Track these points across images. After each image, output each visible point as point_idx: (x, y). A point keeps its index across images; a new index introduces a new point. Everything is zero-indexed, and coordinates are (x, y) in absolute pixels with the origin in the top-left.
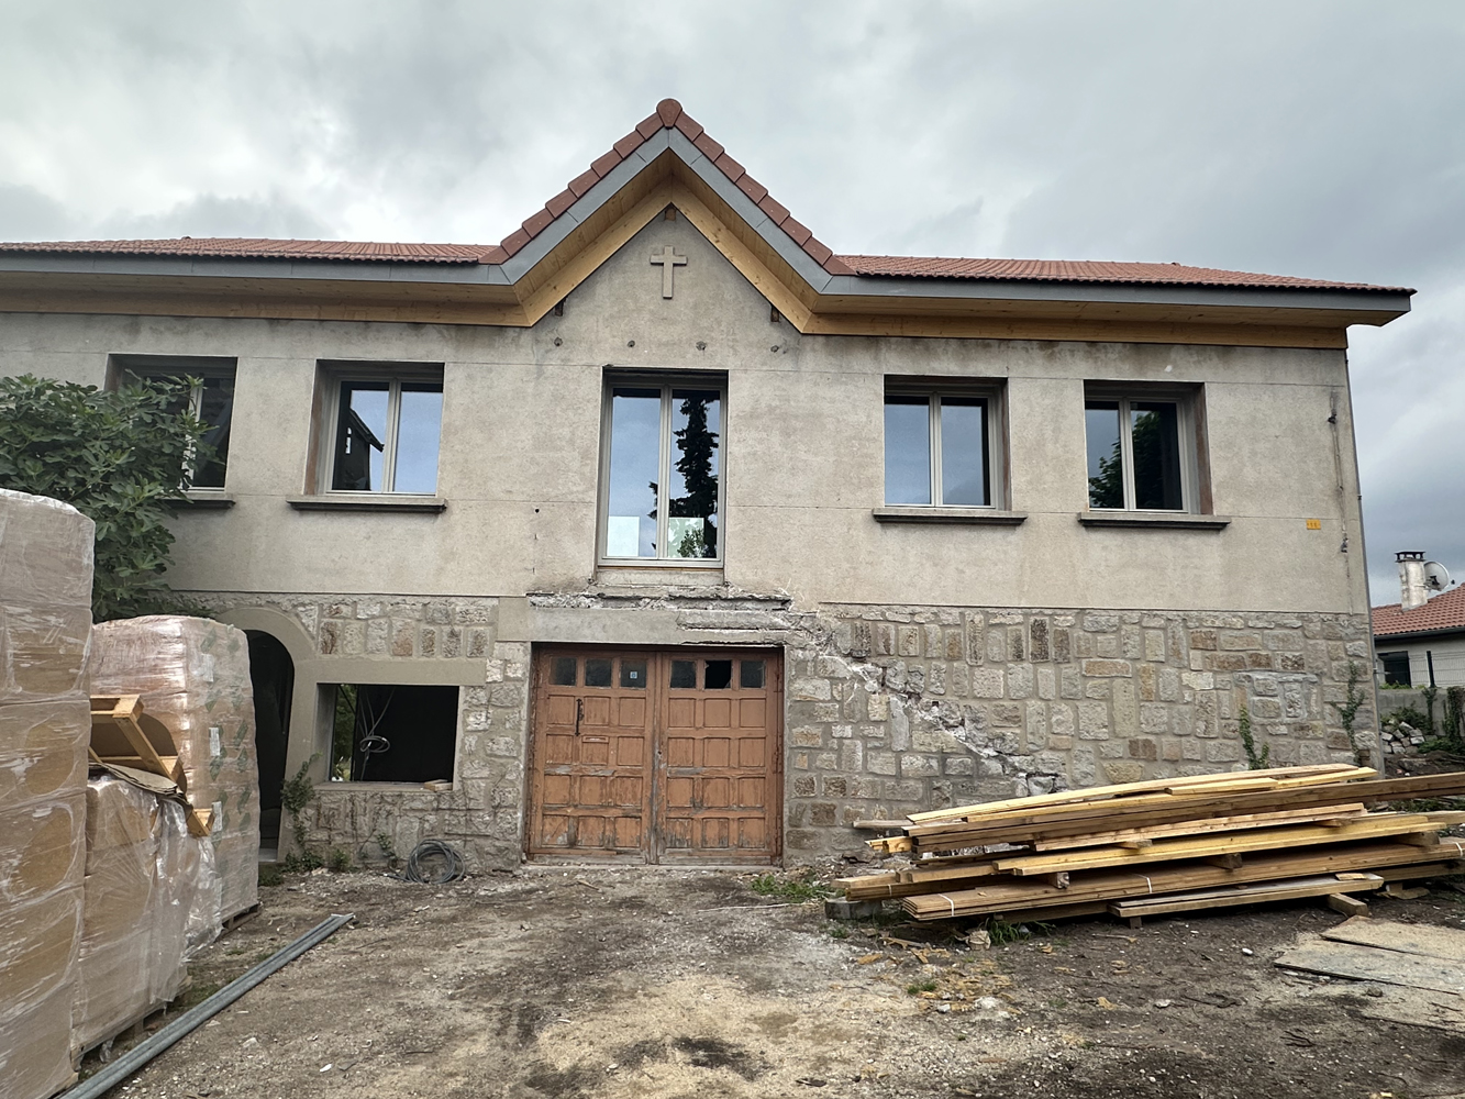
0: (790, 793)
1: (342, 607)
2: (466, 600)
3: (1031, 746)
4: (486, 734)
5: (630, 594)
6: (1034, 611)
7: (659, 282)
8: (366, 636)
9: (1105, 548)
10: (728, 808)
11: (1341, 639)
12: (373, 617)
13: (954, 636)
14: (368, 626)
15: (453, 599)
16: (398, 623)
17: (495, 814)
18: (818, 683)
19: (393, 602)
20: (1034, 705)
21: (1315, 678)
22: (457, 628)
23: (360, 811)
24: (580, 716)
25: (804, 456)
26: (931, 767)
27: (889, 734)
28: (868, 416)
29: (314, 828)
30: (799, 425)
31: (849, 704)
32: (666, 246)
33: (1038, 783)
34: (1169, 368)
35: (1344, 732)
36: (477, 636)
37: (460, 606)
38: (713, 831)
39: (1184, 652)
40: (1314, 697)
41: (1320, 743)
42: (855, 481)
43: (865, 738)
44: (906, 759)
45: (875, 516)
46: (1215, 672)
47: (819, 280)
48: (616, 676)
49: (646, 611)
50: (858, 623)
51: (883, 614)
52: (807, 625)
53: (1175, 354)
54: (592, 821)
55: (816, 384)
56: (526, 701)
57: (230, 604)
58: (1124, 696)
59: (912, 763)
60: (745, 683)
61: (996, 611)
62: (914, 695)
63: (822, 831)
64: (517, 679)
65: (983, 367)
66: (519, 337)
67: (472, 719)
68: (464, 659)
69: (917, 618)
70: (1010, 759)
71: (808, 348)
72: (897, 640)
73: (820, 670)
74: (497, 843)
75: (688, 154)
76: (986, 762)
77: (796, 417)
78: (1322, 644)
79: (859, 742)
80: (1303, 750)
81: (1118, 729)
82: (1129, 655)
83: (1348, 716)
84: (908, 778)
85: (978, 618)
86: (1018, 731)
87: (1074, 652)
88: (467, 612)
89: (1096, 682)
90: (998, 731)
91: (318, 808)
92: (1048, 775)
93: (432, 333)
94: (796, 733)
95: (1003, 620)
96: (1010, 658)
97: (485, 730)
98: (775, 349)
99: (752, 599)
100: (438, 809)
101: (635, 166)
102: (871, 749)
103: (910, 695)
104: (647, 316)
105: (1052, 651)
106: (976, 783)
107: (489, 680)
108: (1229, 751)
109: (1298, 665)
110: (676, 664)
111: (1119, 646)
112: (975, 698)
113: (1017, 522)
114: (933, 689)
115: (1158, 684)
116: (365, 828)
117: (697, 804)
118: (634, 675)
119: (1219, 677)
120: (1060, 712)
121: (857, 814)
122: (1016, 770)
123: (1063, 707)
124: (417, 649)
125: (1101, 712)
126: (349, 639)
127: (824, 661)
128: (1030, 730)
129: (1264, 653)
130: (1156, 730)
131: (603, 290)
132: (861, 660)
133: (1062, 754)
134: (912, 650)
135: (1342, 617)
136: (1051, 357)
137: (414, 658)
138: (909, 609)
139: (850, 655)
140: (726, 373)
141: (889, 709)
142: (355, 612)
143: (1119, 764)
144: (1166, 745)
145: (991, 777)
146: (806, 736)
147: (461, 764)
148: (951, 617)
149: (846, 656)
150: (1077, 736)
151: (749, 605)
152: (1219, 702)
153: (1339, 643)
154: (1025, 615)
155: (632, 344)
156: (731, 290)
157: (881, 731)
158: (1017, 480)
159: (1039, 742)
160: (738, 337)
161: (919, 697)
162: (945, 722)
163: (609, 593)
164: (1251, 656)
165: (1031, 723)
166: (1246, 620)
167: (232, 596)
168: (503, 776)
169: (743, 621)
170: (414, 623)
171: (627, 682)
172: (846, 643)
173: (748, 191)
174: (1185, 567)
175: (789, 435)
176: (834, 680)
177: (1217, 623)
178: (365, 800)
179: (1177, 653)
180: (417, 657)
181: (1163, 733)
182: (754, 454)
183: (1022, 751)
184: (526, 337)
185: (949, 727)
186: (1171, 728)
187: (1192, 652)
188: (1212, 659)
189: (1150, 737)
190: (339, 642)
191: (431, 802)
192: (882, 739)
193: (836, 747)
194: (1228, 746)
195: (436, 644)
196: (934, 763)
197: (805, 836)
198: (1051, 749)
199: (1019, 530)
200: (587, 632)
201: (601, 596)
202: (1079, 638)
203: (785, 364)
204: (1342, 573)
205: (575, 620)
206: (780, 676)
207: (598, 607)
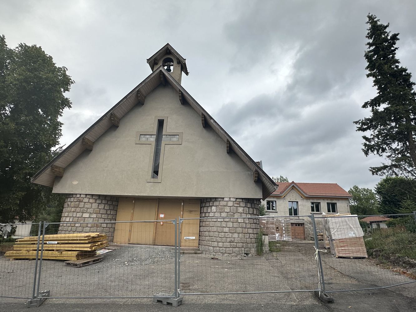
0: (305, 234)
7: (292, 194)
28: (310, 205)
31: (310, 228)
32: (293, 191)
34: (334, 201)
38: (299, 237)
42: (309, 210)
45: (311, 213)
47: (306, 196)
55: (305, 202)
60: (301, 226)
61: (320, 221)
63: (308, 237)
65: (319, 201)
71: (304, 199)
75: (295, 185)
77: (304, 205)
90: (321, 230)
93: (275, 198)
96: (322, 224)
101: (291, 186)
102: (312, 231)
104: (291, 197)
110: (296, 224)
121: (311, 236)
127: (307, 224)
131: (288, 195)
132: (310, 224)
136: (324, 201)
140: (298, 202)
146: (306, 230)
155: (291, 200)
156: (298, 195)
160: (299, 199)
163: (290, 219)
169: (301, 221)
184: (282, 198)
193: (309, 231)
203: (303, 201)
206: (304, 225)
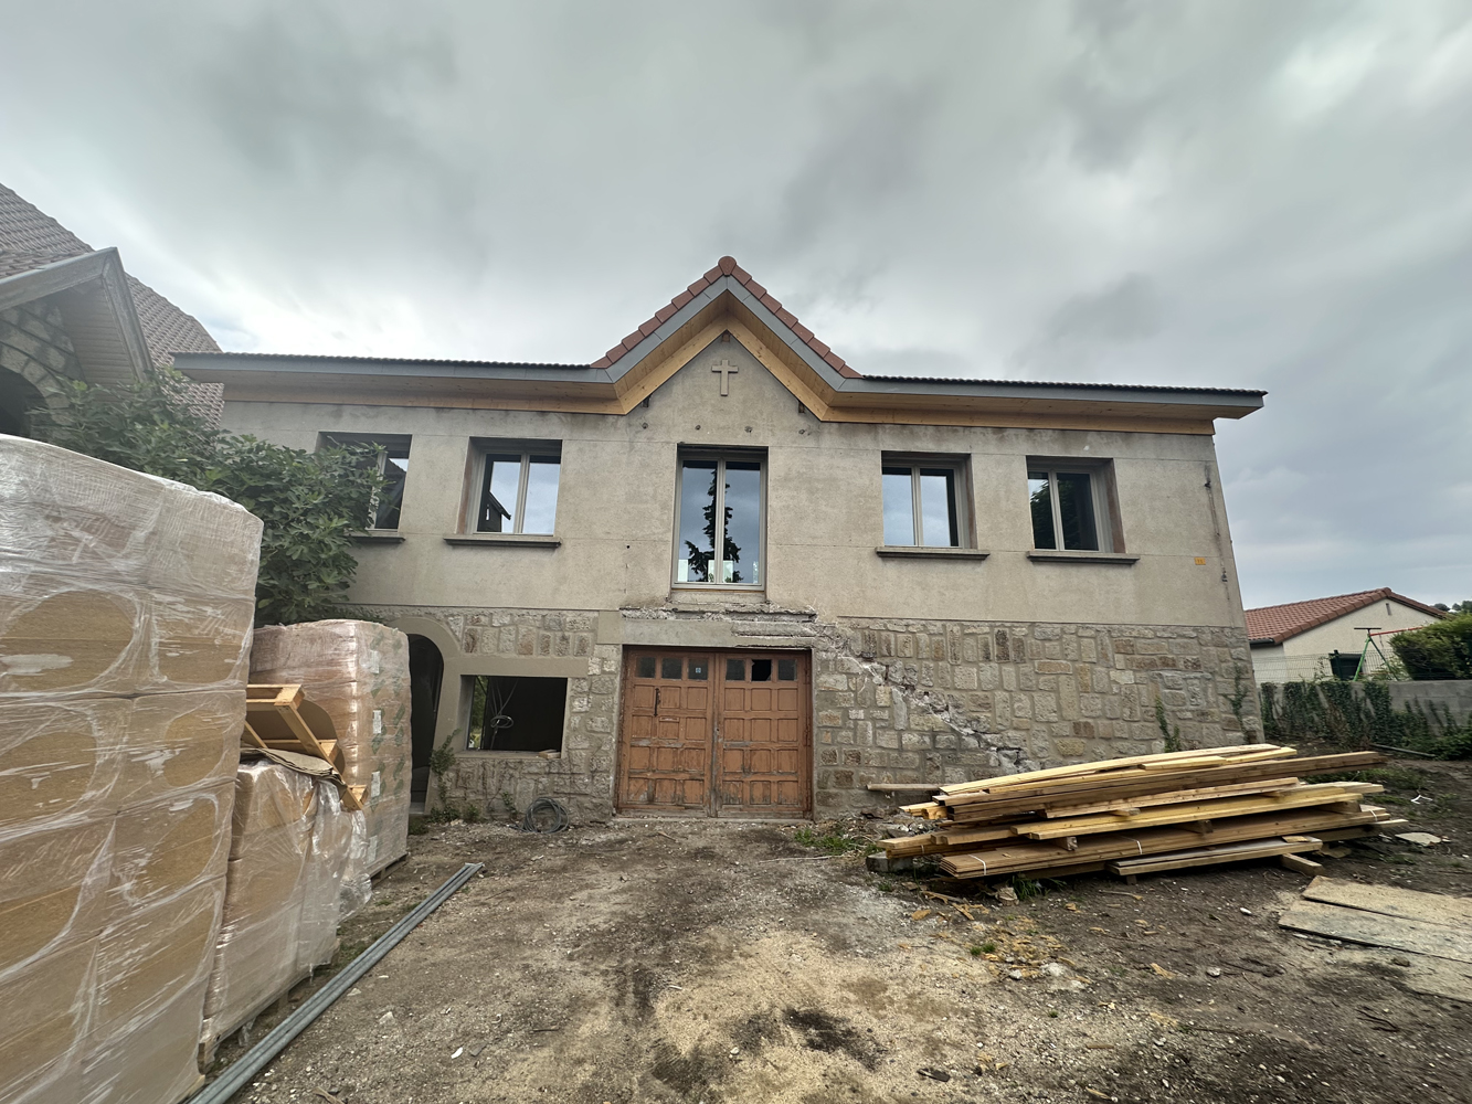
0: (817, 762)
1: (482, 618)
2: (574, 613)
3: (1000, 727)
4: (588, 715)
5: (697, 609)
6: (998, 624)
7: (718, 384)
8: (499, 639)
9: (1048, 577)
10: (770, 773)
11: (1226, 646)
12: (504, 625)
13: (938, 642)
14: (500, 631)
15: (565, 612)
16: (523, 630)
17: (593, 777)
18: (838, 677)
19: (519, 614)
20: (1000, 695)
21: (1210, 676)
22: (567, 634)
23: (489, 774)
24: (658, 702)
25: (824, 508)
26: (924, 742)
27: (892, 716)
28: (871, 480)
29: (454, 787)
30: (820, 486)
31: (861, 694)
32: (723, 360)
33: (1006, 755)
34: (1087, 448)
35: (1234, 717)
36: (582, 640)
37: (570, 617)
38: (758, 791)
39: (1110, 655)
40: (1210, 691)
41: (1217, 725)
42: (863, 527)
43: (874, 720)
44: (906, 736)
45: (878, 553)
46: (1134, 671)
47: (836, 381)
48: (685, 671)
49: (709, 622)
50: (867, 632)
51: (885, 625)
52: (828, 633)
53: (1091, 437)
54: (666, 783)
55: (832, 457)
56: (618, 690)
57: (398, 615)
58: (1068, 689)
59: (911, 739)
60: (782, 677)
61: (968, 624)
62: (910, 687)
63: (843, 792)
64: (611, 673)
65: (954, 446)
66: (616, 422)
67: (577, 703)
68: (572, 658)
69: (910, 629)
70: (984, 737)
71: (826, 431)
72: (896, 645)
73: (839, 668)
74: (594, 800)
75: (740, 294)
76: (966, 739)
77: (818, 480)
78: (1213, 650)
79: (870, 723)
80: (1205, 731)
81: (1064, 714)
82: (1069, 657)
83: (1237, 705)
84: (908, 751)
85: (956, 629)
86: (989, 715)
87: (1028, 655)
88: (575, 622)
89: (1046, 677)
90: (974, 715)
91: (457, 772)
92: (1013, 749)
93: (554, 418)
94: (822, 715)
95: (974, 630)
96: (981, 659)
97: (586, 712)
98: (802, 432)
99: (788, 613)
100: (549, 773)
101: (702, 302)
102: (878, 728)
103: (907, 687)
104: (710, 409)
105: (1012, 654)
106: (959, 755)
107: (591, 673)
108: (1149, 732)
109: (1196, 666)
110: (730, 662)
111: (1062, 651)
112: (956, 689)
113: (981, 558)
114: (924, 682)
115: (1092, 680)
116: (493, 788)
117: (746, 770)
118: (698, 670)
119: (1138, 675)
120: (1020, 700)
121: (870, 779)
122: (989, 745)
123: (1023, 696)
124: (536, 649)
125: (1051, 701)
126: (486, 641)
127: (842, 660)
128: (998, 714)
129: (1170, 656)
130: (1094, 714)
131: (677, 389)
132: (869, 660)
133: (1023, 733)
134: (907, 653)
135: (1227, 630)
136: (1002, 439)
137: (534, 656)
138: (904, 622)
139: (861, 656)
140: (766, 449)
141: (891, 698)
142: (491, 622)
143: (1067, 741)
144: (1102, 726)
145: (970, 750)
146: (830, 718)
147: (568, 738)
148: (936, 628)
149: (858, 657)
150: (1034, 719)
151: (785, 618)
152: (1139, 694)
153: (1226, 649)
154: (991, 627)
155: (698, 428)
156: (769, 390)
157: (886, 715)
158: (981, 526)
159: (1005, 724)
160: (775, 423)
161: (913, 689)
162: (934, 707)
163: (681, 608)
164: (1161, 659)
165: (999, 708)
166: (1155, 631)
167: (399, 608)
168: (599, 748)
169: (780, 630)
170: (535, 630)
171: (693, 676)
172: (858, 647)
173: (784, 319)
174: (1108, 592)
175: (813, 493)
176: (850, 675)
177: (1134, 634)
178: (494, 766)
179: (1105, 656)
180: (536, 656)
181: (1098, 717)
182: (788, 507)
183: (993, 730)
184: (622, 421)
185: (936, 712)
186: (1105, 713)
187: (1116, 655)
188: (1132, 661)
189: (1090, 721)
190: (478, 644)
191: (544, 767)
192: (887, 720)
193: (852, 726)
194: (1149, 727)
195: (551, 646)
196: (927, 739)
197: (830, 796)
198: (1015, 729)
199: (984, 564)
200: (664, 637)
201: (675, 611)
202: (1031, 644)
203: (810, 443)
204: (1224, 597)
205: (655, 628)
206: (808, 671)
207: (672, 618)
